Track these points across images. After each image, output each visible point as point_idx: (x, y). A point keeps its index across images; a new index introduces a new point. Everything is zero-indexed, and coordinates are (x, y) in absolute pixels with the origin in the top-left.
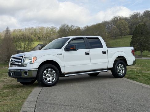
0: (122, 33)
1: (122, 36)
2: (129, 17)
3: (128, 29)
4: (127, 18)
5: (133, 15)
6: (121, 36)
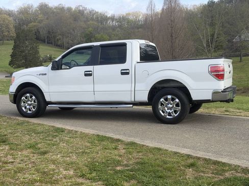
0: (4, 35)
1: (4, 41)
2: (16, 10)
3: (14, 30)
4: (12, 11)
5: (22, 7)
6: (2, 41)
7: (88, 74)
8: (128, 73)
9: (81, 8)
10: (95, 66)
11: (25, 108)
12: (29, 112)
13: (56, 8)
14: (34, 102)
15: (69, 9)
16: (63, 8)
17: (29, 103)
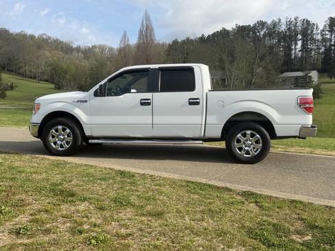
7: (145, 103)
8: (198, 103)
9: (45, 37)
10: (154, 94)
11: (55, 143)
12: (60, 149)
13: (17, 35)
14: (68, 136)
15: (32, 37)
16: (26, 35)
17: (60, 138)
